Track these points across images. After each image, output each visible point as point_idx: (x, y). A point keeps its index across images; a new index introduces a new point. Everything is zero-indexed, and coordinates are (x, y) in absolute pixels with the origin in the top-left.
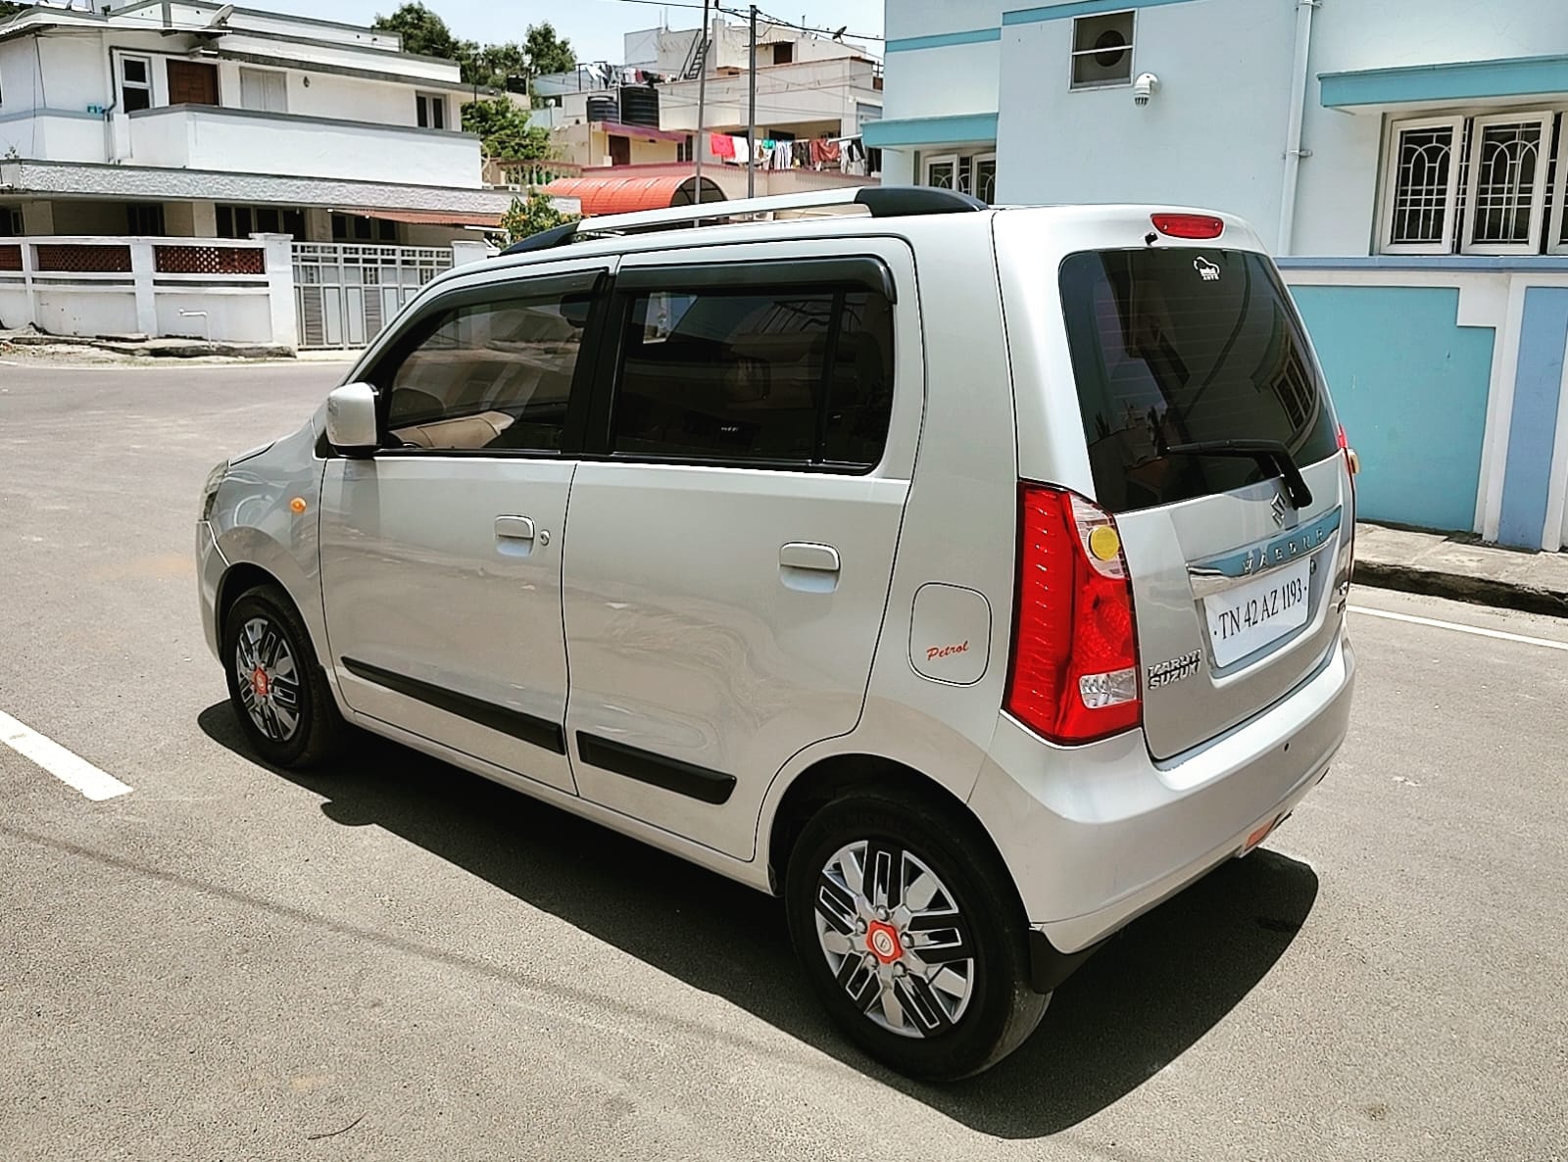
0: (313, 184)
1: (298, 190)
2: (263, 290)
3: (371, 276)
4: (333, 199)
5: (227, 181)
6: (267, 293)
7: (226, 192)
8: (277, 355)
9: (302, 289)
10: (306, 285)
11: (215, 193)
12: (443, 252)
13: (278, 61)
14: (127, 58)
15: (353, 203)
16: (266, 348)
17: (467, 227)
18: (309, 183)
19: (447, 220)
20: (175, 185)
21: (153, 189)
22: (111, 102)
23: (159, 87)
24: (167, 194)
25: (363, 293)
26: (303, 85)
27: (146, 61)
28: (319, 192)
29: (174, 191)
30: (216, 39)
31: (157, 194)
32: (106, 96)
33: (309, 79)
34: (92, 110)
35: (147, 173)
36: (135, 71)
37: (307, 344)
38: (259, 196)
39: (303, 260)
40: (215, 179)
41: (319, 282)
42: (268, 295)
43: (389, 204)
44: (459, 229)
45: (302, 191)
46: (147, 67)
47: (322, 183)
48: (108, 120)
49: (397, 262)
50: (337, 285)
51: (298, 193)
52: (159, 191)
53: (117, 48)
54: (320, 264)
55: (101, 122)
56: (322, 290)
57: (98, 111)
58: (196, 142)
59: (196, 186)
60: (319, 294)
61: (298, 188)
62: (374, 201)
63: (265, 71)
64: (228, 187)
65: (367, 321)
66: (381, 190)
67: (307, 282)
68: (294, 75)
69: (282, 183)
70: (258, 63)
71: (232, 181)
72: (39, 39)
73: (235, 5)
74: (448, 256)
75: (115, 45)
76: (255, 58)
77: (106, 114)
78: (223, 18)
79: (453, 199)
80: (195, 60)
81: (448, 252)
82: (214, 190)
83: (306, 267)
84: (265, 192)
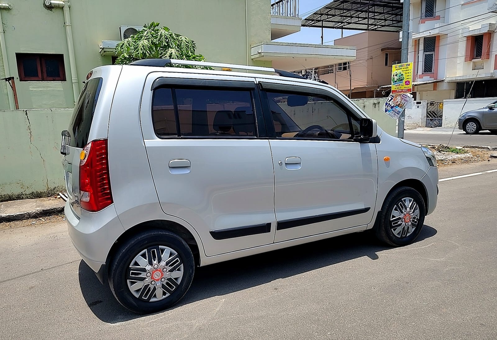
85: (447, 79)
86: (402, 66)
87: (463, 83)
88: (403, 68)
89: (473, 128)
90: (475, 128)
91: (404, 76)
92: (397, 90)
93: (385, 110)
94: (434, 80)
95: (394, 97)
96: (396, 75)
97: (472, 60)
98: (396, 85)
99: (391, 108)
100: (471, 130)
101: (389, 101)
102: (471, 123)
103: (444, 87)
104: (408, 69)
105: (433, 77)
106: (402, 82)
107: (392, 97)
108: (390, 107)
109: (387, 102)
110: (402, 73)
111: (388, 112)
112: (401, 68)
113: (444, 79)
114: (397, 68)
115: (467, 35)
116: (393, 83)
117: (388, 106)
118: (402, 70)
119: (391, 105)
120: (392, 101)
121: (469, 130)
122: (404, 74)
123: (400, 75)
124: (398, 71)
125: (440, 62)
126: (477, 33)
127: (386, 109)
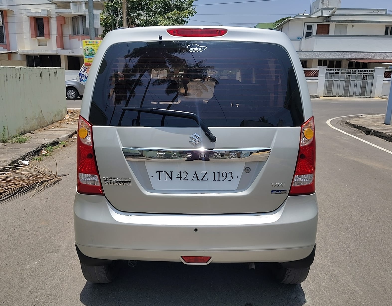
0: (343, 53)
1: (339, 55)
2: (317, 81)
3: (348, 77)
4: (348, 57)
5: (320, 54)
6: (317, 82)
7: (320, 56)
8: (315, 97)
9: (328, 81)
10: (329, 80)
11: (317, 57)
12: (371, 70)
13: (345, 21)
14: (308, 25)
15: (354, 58)
16: (312, 95)
17: (382, 63)
18: (342, 53)
19: (378, 61)
20: (308, 55)
21: (302, 56)
22: (302, 36)
23: (314, 31)
24: (306, 58)
25: (345, 82)
26: (352, 27)
27: (312, 25)
28: (345, 55)
29: (307, 57)
30: (330, 17)
31: (303, 58)
32: (302, 34)
33: (354, 25)
34: (298, 39)
35: (302, 53)
36: (309, 28)
37: (327, 95)
38: (328, 57)
39: (330, 73)
40: (318, 53)
41: (333, 79)
42: (318, 82)
43: (365, 58)
44: (380, 64)
45: (340, 55)
46: (312, 26)
47: (346, 53)
48: (301, 40)
49: (356, 73)
50: (338, 80)
51: (339, 56)
52: (304, 57)
53: (306, 23)
54: (334, 74)
55: (299, 41)
56: (333, 81)
57: (299, 38)
58: (316, 44)
59: (313, 55)
60: (333, 82)
61: (339, 54)
62: (360, 57)
63: (342, 24)
64: (321, 55)
65: (345, 89)
66: (363, 54)
67: (330, 79)
68: (350, 24)
69: (335, 53)
70: (340, 22)
71: (322, 53)
72: (289, 23)
73: (338, 8)
74: (373, 72)
75: (305, 22)
76: (339, 21)
77: (301, 39)
78: (334, 12)
79: (385, 55)
80: (324, 23)
81: (373, 70)
82: (317, 56)
83: (330, 75)
84: (330, 56)
85: (19, 51)
86: (92, 42)
87: (32, 56)
88: (94, 45)
89: (73, 94)
90: (75, 94)
91: (95, 52)
92: (89, 63)
93: (80, 80)
94: (8, 50)
95: (87, 69)
96: (87, 50)
97: (37, 38)
98: (89, 58)
99: (86, 78)
100: (72, 96)
101: (83, 72)
102: (71, 90)
103: (18, 58)
104: (98, 46)
105: (7, 48)
106: (94, 56)
107: (86, 69)
108: (84, 77)
109: (81, 73)
110: (93, 49)
111: (83, 81)
112: (91, 44)
113: (17, 51)
114: (87, 44)
115: (30, 15)
116: (85, 56)
117: (82, 76)
118: (93, 46)
119: (85, 76)
120: (86, 72)
121: (70, 96)
122: (95, 50)
123: (91, 50)
124: (89, 47)
125: (10, 35)
126: (38, 15)
127: (80, 78)
